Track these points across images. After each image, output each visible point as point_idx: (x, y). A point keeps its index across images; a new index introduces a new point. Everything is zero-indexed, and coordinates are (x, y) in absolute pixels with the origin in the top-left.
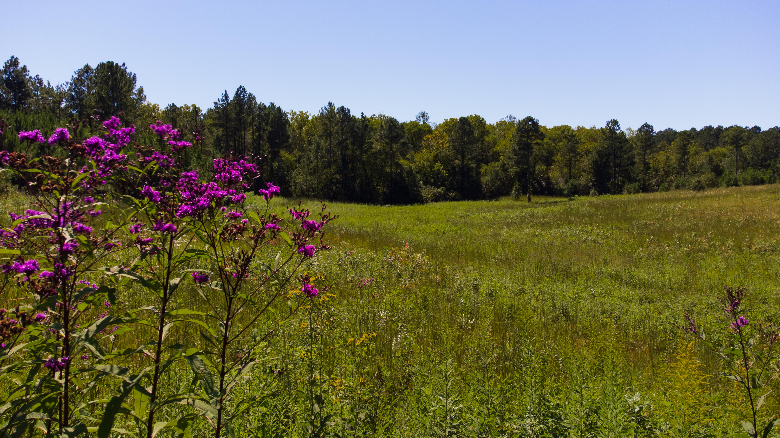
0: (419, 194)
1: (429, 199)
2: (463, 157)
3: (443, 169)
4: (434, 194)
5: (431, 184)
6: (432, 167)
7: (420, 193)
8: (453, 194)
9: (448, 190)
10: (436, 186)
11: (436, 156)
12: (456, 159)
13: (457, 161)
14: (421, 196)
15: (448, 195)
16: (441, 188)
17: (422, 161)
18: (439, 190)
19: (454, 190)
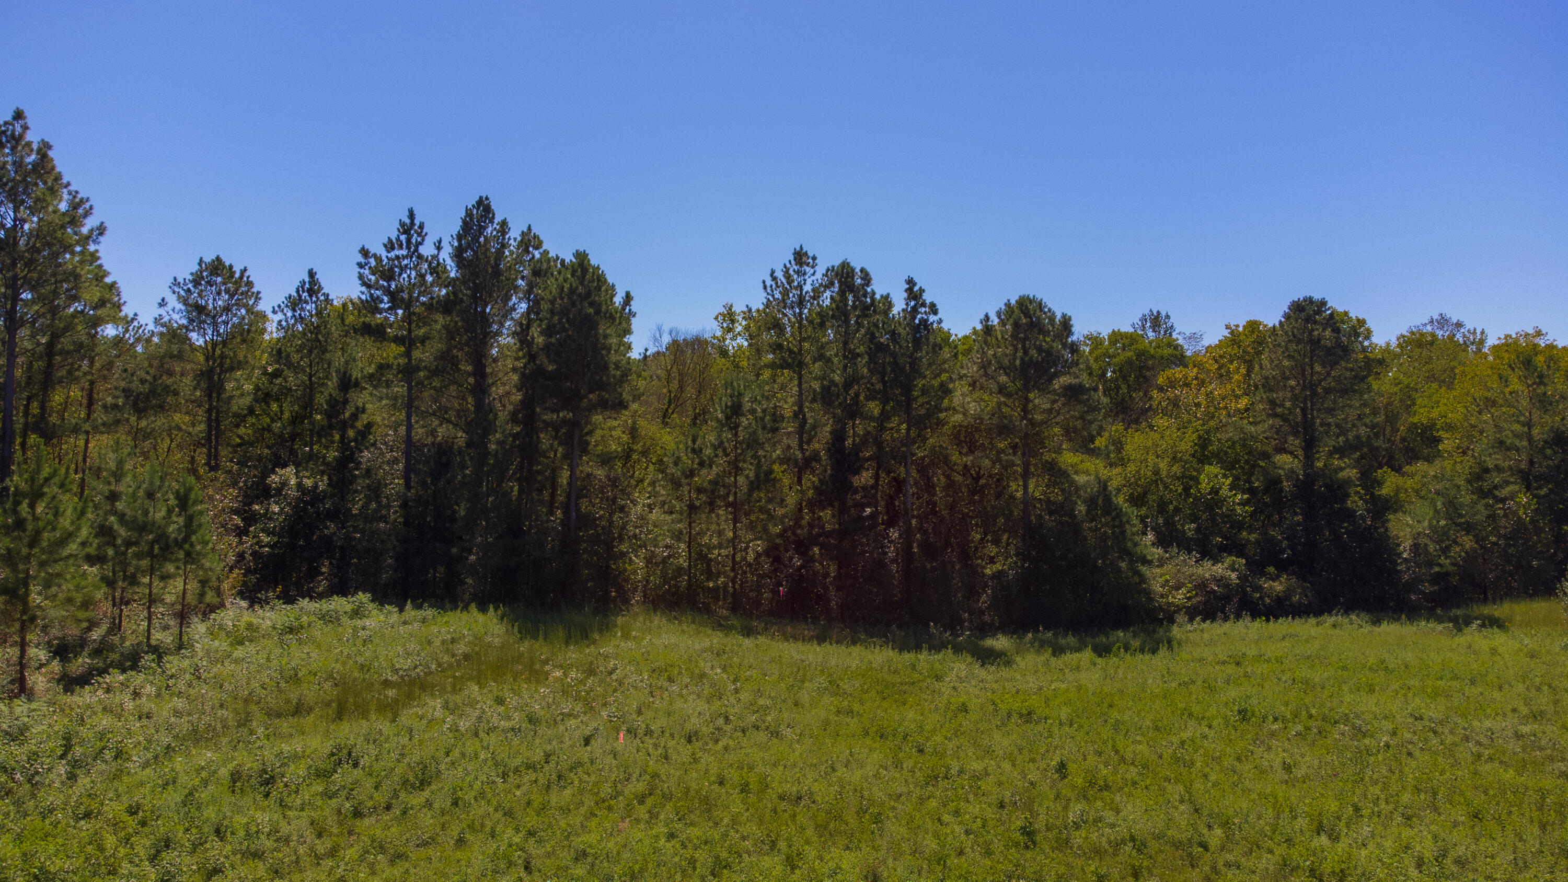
0: (1139, 586)
1: (1178, 609)
2: (1310, 445)
3: (1233, 487)
4: (1201, 586)
5: (1186, 545)
6: (1189, 481)
7: (1143, 579)
8: (1278, 587)
9: (1257, 567)
10: (1207, 552)
11: (1203, 442)
12: (1281, 450)
13: (1284, 460)
14: (1148, 593)
15: (1258, 588)
16: (1229, 560)
17: (1151, 458)
18: (1219, 569)
19: (1282, 567)
